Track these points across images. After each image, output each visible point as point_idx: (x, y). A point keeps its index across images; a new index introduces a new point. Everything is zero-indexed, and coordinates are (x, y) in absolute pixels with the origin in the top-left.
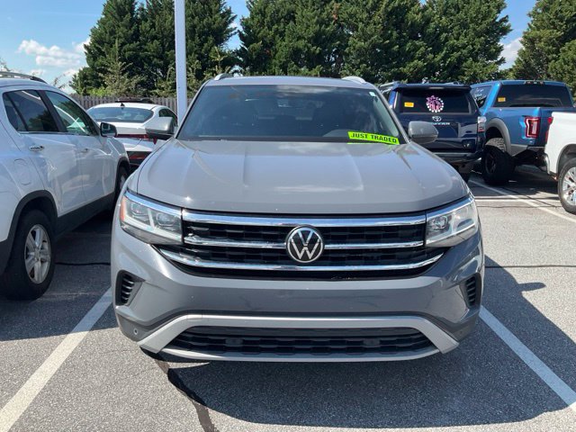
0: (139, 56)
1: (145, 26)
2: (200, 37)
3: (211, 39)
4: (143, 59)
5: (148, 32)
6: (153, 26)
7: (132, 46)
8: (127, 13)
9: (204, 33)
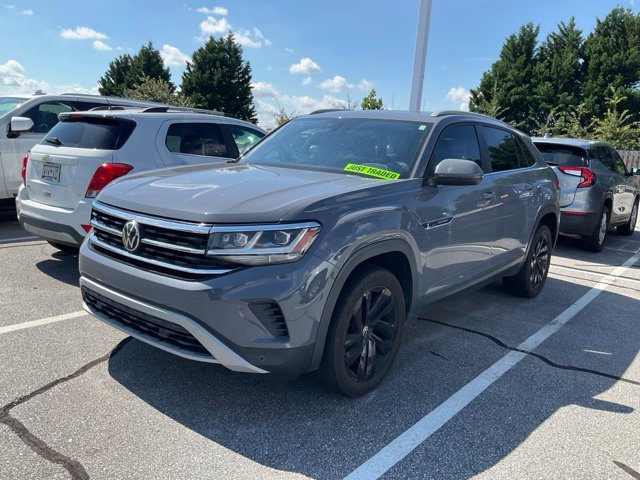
0: (525, 100)
1: (540, 67)
2: (604, 77)
3: (619, 78)
4: (530, 103)
5: (541, 73)
6: (549, 67)
7: (520, 89)
8: (522, 54)
9: (611, 72)
